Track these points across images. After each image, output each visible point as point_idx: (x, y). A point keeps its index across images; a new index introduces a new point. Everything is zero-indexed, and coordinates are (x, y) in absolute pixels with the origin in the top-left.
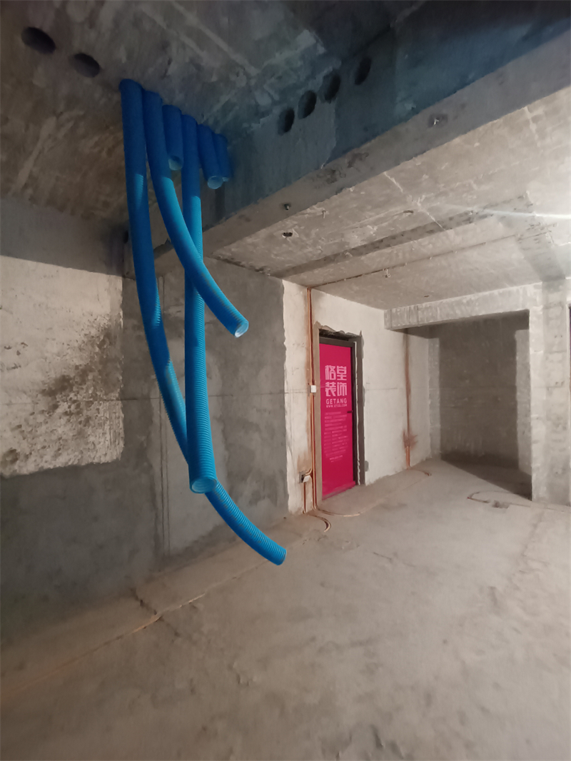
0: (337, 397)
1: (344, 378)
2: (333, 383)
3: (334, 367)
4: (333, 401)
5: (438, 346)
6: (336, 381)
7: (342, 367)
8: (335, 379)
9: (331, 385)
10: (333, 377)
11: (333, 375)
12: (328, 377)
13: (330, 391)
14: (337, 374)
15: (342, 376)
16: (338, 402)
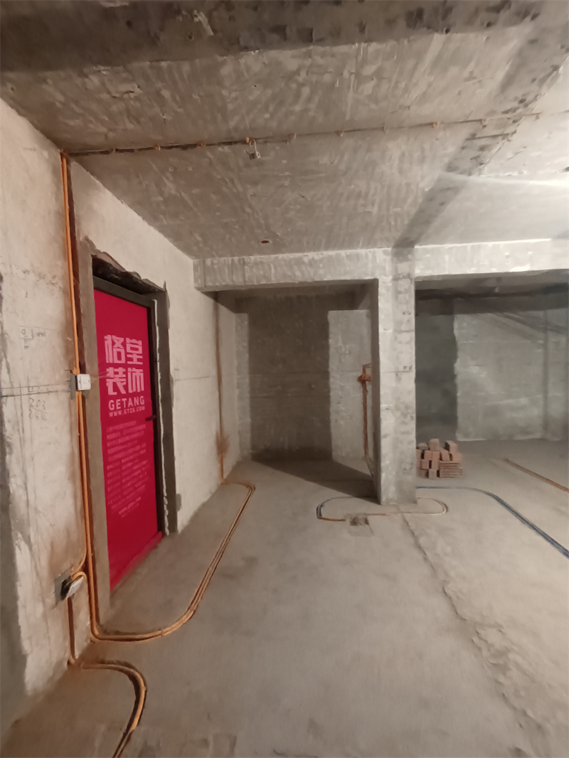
0: (128, 395)
1: (139, 360)
2: (121, 370)
3: (122, 340)
4: (122, 402)
5: (246, 323)
6: (125, 366)
7: (134, 341)
8: (123, 361)
9: (116, 373)
10: (119, 358)
11: (119, 354)
12: (111, 357)
13: (115, 385)
14: (126, 353)
15: (135, 357)
16: (130, 403)
